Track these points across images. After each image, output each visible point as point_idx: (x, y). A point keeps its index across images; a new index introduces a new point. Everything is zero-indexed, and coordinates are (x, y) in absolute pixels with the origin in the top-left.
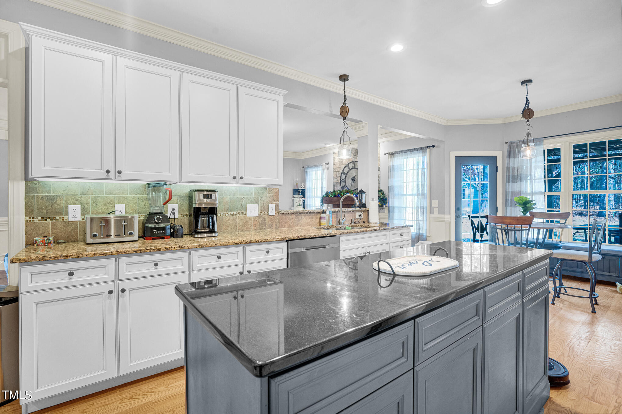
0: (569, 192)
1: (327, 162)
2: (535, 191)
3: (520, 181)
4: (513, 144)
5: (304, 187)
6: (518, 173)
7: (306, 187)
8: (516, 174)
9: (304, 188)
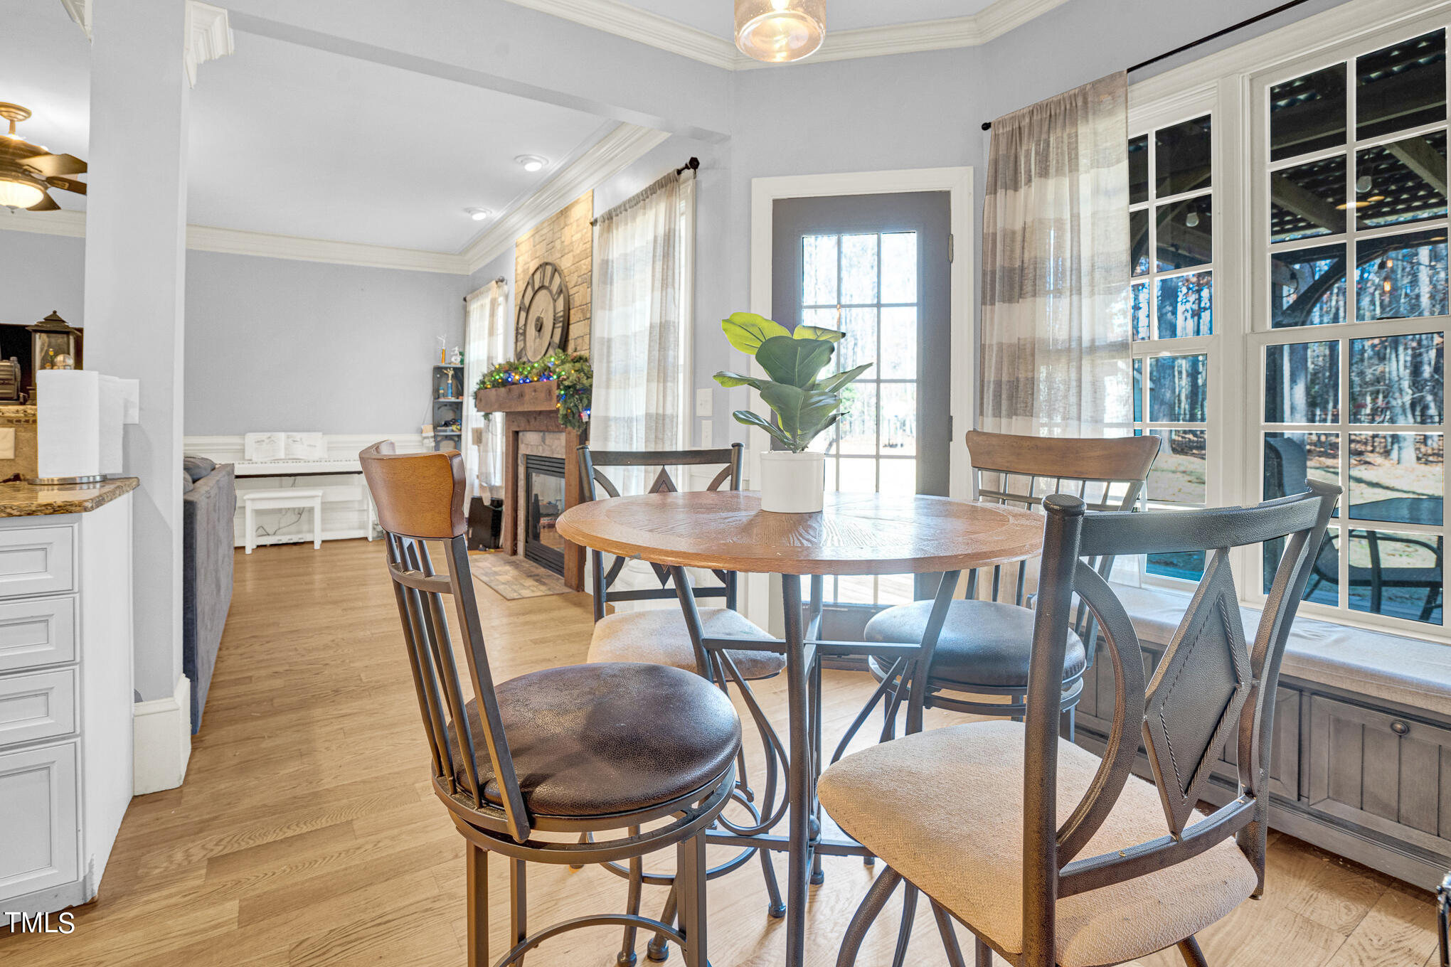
0: (1245, 336)
1: (498, 277)
2: (1093, 341)
3: (1035, 291)
4: (1009, 129)
5: (462, 361)
6: (1026, 255)
7: (466, 361)
8: (1017, 264)
9: (459, 366)
